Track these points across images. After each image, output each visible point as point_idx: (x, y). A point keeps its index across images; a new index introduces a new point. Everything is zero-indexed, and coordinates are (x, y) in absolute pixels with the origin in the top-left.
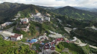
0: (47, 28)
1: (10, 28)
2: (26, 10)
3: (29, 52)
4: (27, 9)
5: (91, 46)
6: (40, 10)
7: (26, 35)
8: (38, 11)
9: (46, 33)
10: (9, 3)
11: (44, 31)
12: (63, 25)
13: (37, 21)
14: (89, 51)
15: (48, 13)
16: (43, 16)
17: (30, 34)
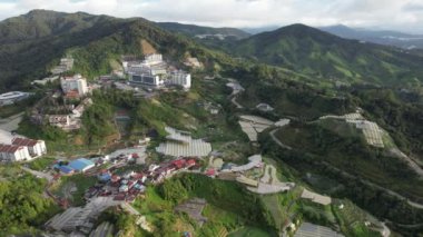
0: (158, 119)
1: (13, 117)
2: (100, 44)
3: (22, 204)
4: (106, 38)
5: (307, 194)
6: (164, 44)
7: (63, 142)
8: (154, 46)
9: (148, 139)
10: (52, 12)
11: (144, 130)
12: (239, 107)
13: (136, 89)
14: (291, 214)
15: (193, 56)
16: (171, 67)
17: (79, 141)
